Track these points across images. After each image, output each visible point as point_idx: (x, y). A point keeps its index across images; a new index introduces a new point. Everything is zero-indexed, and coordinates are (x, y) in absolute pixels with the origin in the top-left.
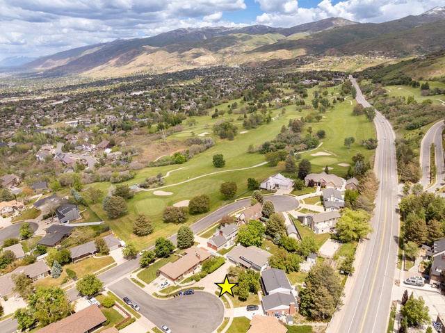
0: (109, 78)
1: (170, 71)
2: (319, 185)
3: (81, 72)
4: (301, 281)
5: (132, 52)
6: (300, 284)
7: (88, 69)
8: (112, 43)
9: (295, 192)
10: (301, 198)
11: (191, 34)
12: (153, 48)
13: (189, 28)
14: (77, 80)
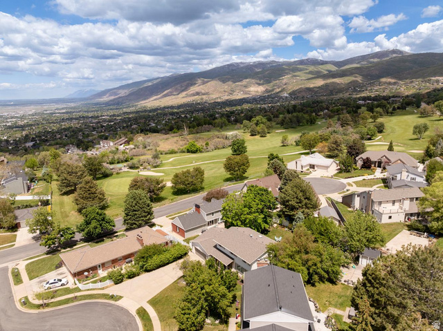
0: (163, 106)
1: (219, 100)
2: (379, 166)
3: (138, 102)
4: (341, 306)
5: (185, 83)
6: (339, 312)
7: (145, 99)
8: (168, 77)
9: (340, 174)
10: (350, 180)
11: (243, 68)
12: (206, 80)
13: (241, 63)
14: (134, 108)
